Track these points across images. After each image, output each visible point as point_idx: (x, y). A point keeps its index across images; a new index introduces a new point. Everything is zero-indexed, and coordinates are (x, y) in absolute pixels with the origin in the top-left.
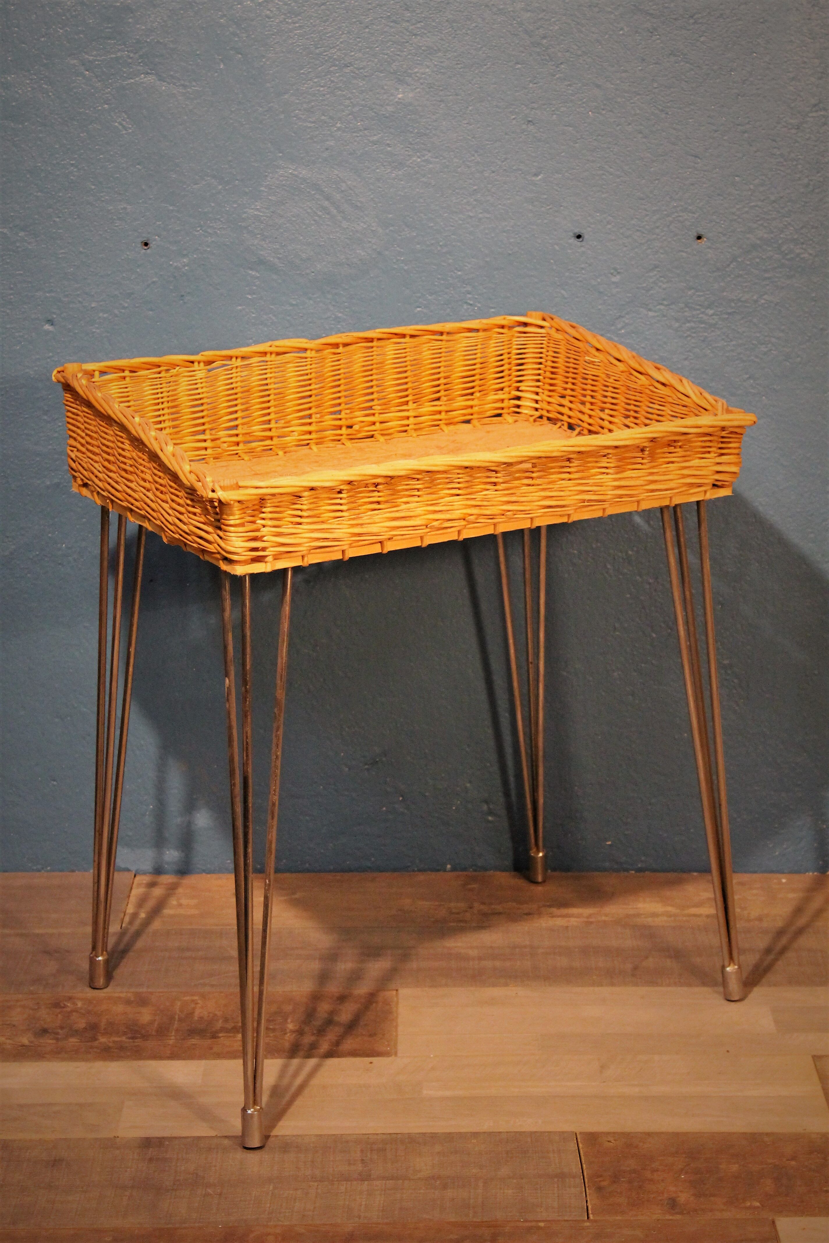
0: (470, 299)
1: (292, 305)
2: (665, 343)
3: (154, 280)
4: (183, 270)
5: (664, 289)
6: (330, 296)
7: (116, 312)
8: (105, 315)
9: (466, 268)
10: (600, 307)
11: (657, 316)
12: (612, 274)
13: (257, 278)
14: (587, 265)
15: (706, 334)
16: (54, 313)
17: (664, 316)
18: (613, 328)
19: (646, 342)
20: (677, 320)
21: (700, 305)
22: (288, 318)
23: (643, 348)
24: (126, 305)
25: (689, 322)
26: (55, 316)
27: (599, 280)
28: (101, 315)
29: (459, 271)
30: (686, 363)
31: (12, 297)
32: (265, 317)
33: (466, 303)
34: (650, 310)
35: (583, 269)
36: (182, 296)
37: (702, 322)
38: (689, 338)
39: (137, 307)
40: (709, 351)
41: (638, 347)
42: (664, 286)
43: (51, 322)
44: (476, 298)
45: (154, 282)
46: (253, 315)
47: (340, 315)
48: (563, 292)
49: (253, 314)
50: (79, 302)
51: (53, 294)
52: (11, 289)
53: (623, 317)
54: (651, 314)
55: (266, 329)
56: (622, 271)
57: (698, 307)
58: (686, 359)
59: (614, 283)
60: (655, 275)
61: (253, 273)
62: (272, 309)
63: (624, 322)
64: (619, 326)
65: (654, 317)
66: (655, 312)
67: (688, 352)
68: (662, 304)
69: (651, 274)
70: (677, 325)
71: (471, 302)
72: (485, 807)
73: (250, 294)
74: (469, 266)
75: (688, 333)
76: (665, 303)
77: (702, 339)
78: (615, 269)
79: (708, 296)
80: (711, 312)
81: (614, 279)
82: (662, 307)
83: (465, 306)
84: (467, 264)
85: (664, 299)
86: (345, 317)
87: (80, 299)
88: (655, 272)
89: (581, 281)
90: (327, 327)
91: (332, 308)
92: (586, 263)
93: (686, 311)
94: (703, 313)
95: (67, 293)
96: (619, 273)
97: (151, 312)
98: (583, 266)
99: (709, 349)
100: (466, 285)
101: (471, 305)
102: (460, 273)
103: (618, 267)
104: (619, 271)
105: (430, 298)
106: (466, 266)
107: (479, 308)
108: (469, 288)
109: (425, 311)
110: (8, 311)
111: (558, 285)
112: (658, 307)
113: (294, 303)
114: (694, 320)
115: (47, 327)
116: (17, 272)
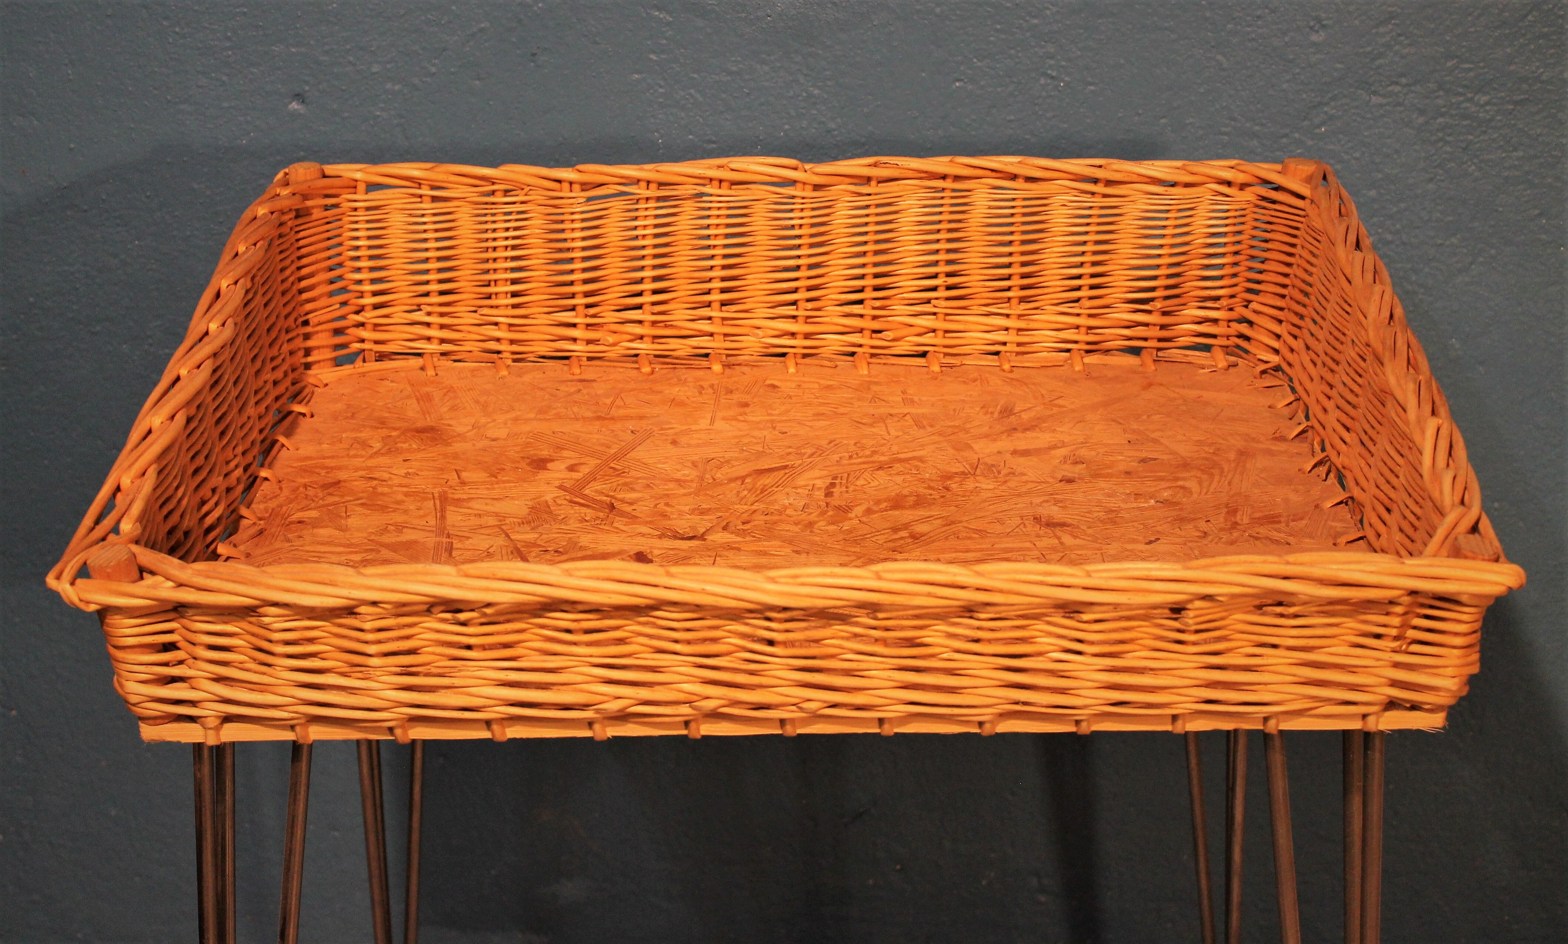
0: (1051, 67)
1: (730, 73)
2: (1397, 151)
3: (483, 25)
4: (536, 8)
5: (1403, 57)
6: (799, 58)
7: (416, 81)
8: (397, 88)
9: (1048, 12)
10: (1285, 86)
11: (1388, 104)
12: (1311, 28)
13: (668, 24)
14: (1267, 11)
15: (1471, 137)
16: (306, 82)
17: (1400, 104)
18: (1306, 123)
19: (1364, 149)
20: (1422, 112)
21: (1464, 86)
22: (724, 96)
23: (1356, 159)
24: (434, 70)
25: (1443, 115)
26: (307, 88)
27: (1287, 39)
28: (389, 86)
29: (1034, 17)
30: (1431, 186)
31: (230, 53)
32: (682, 93)
33: (1045, 75)
34: (1375, 93)
35: (1259, 17)
36: (534, 55)
37: (1464, 117)
38: (1440, 144)
39: (453, 74)
40: (1473, 167)
41: (1346, 157)
42: (1405, 51)
43: (299, 97)
44: (1062, 67)
45: (482, 30)
46: (661, 90)
47: (816, 92)
48: (1219, 57)
49: (661, 87)
50: (350, 62)
51: (303, 50)
52: (228, 39)
53: (1327, 104)
54: (1375, 100)
55: (683, 115)
56: (1330, 22)
57: (1461, 90)
58: (1431, 180)
59: (1315, 44)
60: (1391, 30)
61: (661, 16)
62: (695, 79)
63: (1326, 113)
64: (1317, 121)
65: (1381, 106)
66: (1384, 96)
67: (1435, 167)
68: (1397, 83)
69: (1382, 30)
70: (1421, 120)
71: (1054, 74)
72: (1034, 882)
73: (654, 52)
74: (1055, 9)
75: (1440, 135)
76: (1404, 80)
77: (1463, 145)
78: (1318, 20)
79: (1481, 71)
80: (1484, 99)
81: (1314, 38)
82: (1397, 89)
83: (1042, 81)
84: (1051, 7)
85: (1403, 75)
86: (825, 96)
87: (351, 59)
88: (1390, 27)
89: (1253, 39)
90: (793, 113)
91: (802, 79)
92: (1267, 7)
93: (1437, 97)
94: (1471, 100)
95: (327, 48)
96: (1324, 27)
97: (478, 82)
98: (1259, 13)
99: (1474, 163)
100: (1046, 42)
101: (1052, 78)
102: (1035, 21)
103: (1323, 15)
104: (1324, 23)
105: (979, 64)
106: (1048, 8)
107: (1067, 84)
108: (1051, 49)
109: (970, 87)
110: (225, 78)
111: (1213, 47)
112: (1390, 88)
113: (734, 69)
114: (1453, 112)
115: (295, 106)
116: (238, 10)
